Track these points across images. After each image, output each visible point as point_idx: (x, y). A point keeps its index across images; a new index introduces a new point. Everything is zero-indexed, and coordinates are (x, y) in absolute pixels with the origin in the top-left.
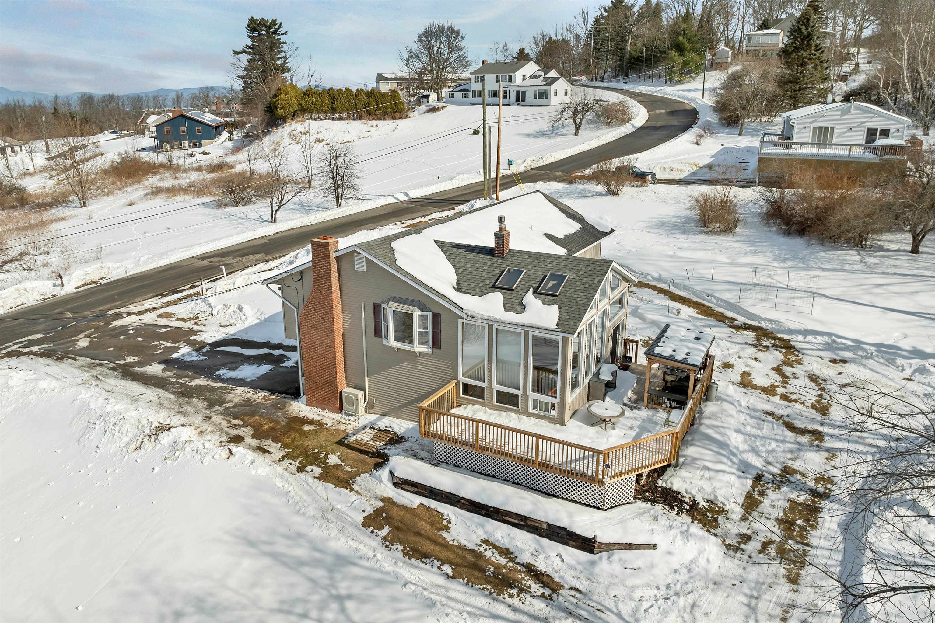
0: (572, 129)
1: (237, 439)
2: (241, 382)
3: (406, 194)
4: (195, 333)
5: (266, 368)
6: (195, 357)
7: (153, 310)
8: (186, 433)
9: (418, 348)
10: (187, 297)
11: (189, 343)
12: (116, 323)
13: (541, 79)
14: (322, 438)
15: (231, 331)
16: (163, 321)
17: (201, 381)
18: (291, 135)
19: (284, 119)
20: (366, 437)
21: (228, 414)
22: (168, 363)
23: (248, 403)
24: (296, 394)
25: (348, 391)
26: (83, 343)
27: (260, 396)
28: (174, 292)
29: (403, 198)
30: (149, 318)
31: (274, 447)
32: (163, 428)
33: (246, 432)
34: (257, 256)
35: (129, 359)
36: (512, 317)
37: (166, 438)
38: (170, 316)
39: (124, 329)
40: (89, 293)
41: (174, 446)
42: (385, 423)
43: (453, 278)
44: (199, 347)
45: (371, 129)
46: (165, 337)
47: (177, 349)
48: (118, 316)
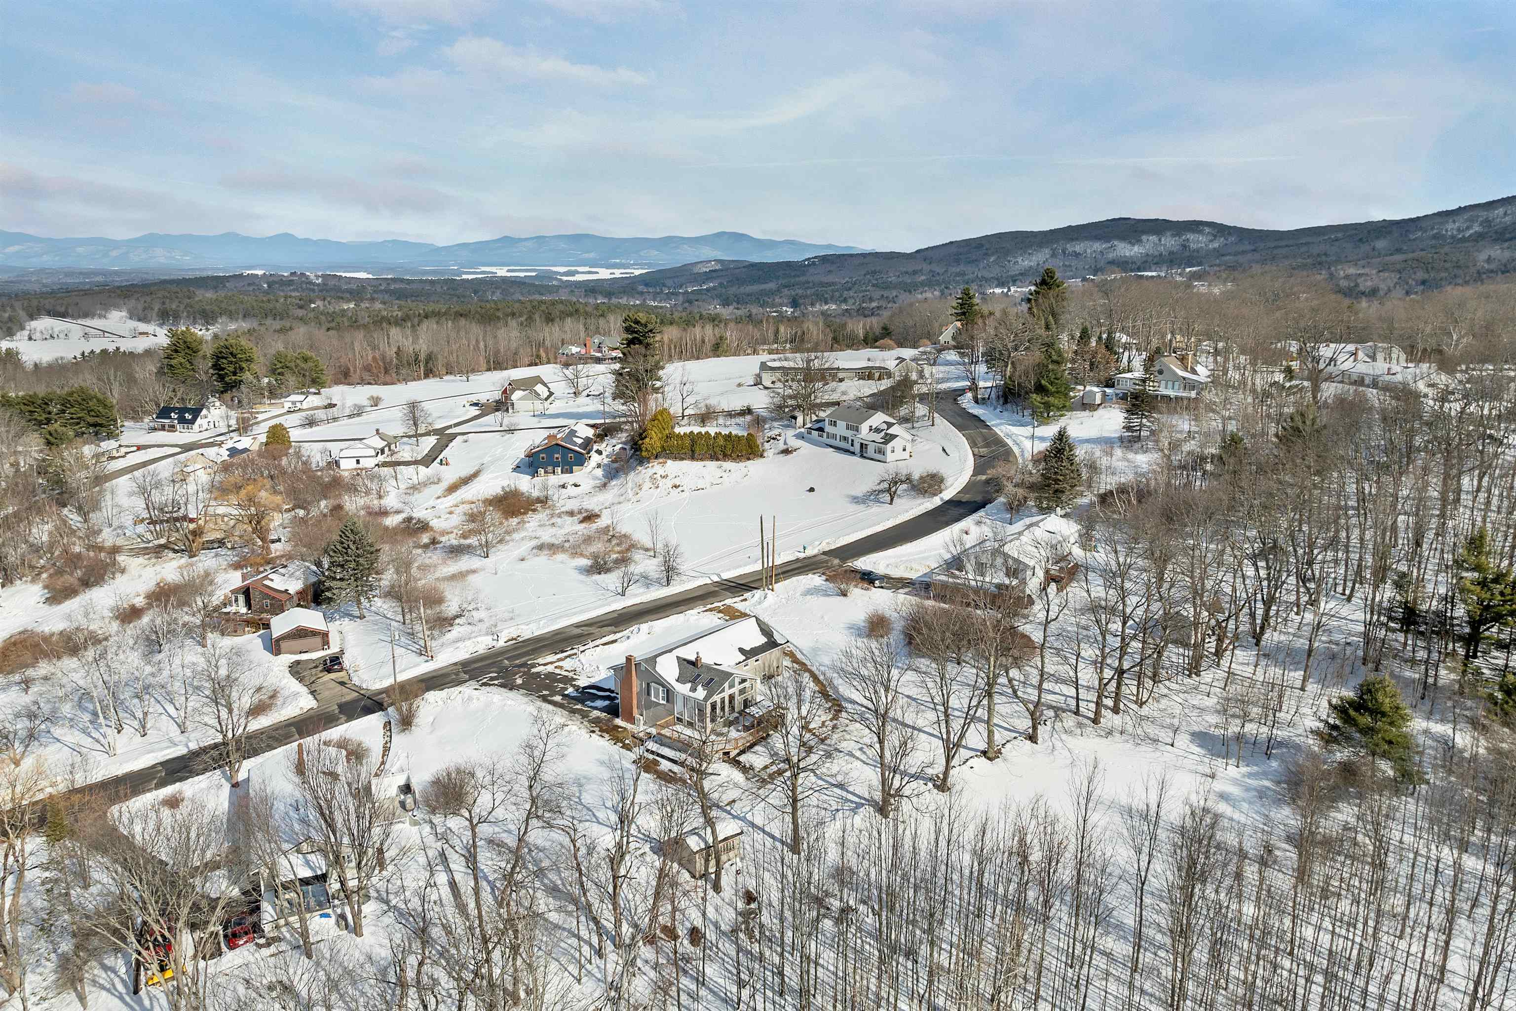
0: (888, 498)
1: (593, 732)
2: (596, 708)
3: (719, 575)
4: (575, 680)
5: (607, 703)
6: (575, 694)
7: (551, 663)
8: (574, 728)
9: (662, 702)
10: (569, 656)
11: (573, 686)
12: (534, 670)
13: (882, 434)
14: (625, 734)
15: (593, 681)
16: (558, 671)
17: (579, 707)
18: (653, 478)
19: (648, 459)
20: (641, 735)
21: (590, 721)
22: (565, 696)
23: (598, 718)
24: (618, 717)
25: (637, 716)
26: (519, 681)
27: (603, 715)
28: (563, 652)
29: (716, 579)
30: (550, 668)
31: (607, 736)
32: (565, 725)
33: (597, 729)
34: (610, 628)
35: (545, 692)
36: (691, 694)
37: (566, 729)
38: (561, 668)
39: (538, 674)
40: (515, 647)
41: (569, 732)
42: (649, 731)
43: (677, 675)
44: (577, 688)
45: (723, 474)
46: (559, 681)
47: (566, 689)
48: (533, 666)
